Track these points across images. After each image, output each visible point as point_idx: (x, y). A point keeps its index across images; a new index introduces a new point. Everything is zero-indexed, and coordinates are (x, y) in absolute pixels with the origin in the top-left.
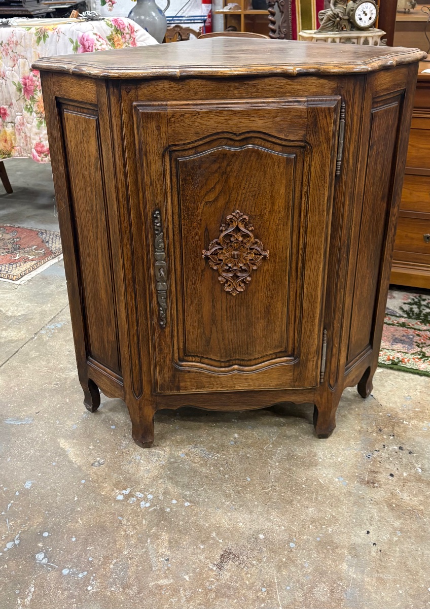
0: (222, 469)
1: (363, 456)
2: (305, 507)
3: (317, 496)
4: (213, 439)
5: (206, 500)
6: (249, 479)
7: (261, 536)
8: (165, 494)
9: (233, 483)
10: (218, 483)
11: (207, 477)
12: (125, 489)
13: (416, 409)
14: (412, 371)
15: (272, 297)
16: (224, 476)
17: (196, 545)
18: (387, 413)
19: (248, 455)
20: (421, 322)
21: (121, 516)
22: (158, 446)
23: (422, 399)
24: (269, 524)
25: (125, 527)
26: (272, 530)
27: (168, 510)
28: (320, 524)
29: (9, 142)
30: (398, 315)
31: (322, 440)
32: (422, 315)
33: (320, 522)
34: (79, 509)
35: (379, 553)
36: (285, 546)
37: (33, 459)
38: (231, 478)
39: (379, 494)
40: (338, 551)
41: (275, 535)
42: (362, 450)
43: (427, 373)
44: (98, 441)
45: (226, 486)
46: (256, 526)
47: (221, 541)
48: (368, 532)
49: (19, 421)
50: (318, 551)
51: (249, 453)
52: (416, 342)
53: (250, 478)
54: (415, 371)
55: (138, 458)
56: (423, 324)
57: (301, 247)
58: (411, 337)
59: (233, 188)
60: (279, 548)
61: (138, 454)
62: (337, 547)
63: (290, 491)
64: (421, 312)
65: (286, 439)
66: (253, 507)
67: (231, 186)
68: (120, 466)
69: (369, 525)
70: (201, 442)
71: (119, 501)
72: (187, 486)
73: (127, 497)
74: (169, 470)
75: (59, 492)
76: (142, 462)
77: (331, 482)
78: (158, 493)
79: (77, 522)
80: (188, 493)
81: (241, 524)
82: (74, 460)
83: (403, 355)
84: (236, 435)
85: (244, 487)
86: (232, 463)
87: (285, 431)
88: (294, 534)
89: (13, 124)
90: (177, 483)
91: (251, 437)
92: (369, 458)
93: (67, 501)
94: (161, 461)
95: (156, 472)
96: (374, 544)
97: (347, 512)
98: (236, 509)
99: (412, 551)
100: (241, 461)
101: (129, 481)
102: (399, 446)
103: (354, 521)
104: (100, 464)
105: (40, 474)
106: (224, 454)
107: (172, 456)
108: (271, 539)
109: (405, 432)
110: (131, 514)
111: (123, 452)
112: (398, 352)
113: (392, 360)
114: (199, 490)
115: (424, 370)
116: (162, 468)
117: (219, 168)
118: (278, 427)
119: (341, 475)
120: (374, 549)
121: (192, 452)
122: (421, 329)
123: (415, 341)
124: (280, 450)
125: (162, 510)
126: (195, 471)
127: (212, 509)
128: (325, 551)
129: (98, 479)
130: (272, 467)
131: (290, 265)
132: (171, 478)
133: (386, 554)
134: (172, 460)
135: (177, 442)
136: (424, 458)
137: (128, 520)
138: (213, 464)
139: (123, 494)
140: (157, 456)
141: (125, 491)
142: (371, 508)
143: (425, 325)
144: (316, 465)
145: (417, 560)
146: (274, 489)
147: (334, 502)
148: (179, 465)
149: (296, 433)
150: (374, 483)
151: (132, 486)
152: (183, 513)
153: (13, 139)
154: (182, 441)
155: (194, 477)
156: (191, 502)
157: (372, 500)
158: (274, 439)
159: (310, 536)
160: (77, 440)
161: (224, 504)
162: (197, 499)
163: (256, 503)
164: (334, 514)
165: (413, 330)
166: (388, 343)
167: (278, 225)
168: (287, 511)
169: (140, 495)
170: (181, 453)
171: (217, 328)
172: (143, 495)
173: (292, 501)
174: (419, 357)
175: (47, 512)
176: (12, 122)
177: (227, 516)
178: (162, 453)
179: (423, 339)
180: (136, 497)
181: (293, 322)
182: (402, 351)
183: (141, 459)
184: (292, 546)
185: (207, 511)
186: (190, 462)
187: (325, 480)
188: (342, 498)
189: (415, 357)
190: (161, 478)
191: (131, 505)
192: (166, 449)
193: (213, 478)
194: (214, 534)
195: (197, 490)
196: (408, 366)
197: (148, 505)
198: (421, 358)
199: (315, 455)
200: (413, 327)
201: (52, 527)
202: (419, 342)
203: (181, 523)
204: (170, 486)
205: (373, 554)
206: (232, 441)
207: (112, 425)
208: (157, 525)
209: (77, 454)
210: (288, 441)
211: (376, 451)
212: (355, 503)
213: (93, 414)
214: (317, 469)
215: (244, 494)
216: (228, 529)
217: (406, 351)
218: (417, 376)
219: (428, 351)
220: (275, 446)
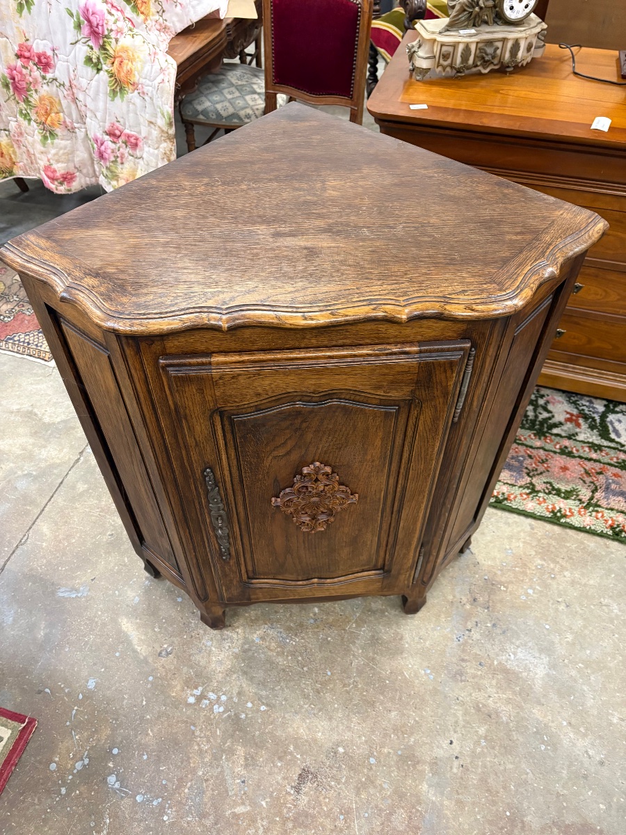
0: (300, 658)
1: (453, 639)
2: (387, 711)
3: (401, 695)
4: (291, 615)
5: (284, 703)
6: (329, 673)
7: (341, 750)
8: (239, 694)
9: (312, 679)
10: (296, 678)
11: (284, 670)
12: (196, 688)
13: (517, 569)
14: (518, 511)
15: (360, 530)
16: (302, 668)
17: (273, 762)
18: (484, 575)
19: (329, 639)
20: (535, 435)
21: (194, 725)
22: (230, 626)
23: (525, 553)
24: (349, 734)
25: (199, 739)
26: (352, 741)
27: (243, 716)
28: (402, 732)
29: (6, 156)
31: (409, 616)
32: (537, 423)
33: (403, 729)
34: (148, 717)
35: (461, 768)
36: (365, 762)
37: (93, 649)
38: (310, 670)
39: (466, 690)
40: (419, 767)
41: (355, 748)
42: (452, 630)
43: (535, 516)
44: (164, 621)
45: (304, 684)
46: (335, 737)
47: (299, 756)
48: (451, 743)
49: (74, 592)
50: (398, 768)
51: (330, 636)
52: (526, 468)
53: (330, 671)
54: (521, 512)
55: (209, 643)
56: (538, 437)
57: (399, 490)
58: (521, 459)
59: (310, 443)
60: (359, 765)
61: (209, 636)
62: (418, 762)
63: (373, 689)
64: (536, 416)
65: (370, 615)
66: (333, 711)
67: (308, 440)
68: (190, 656)
69: (453, 732)
70: (278, 621)
71: (190, 704)
72: (263, 684)
73: (200, 699)
74: (244, 660)
75: (126, 694)
76: (214, 649)
77: (416, 676)
78: (232, 693)
79: (148, 734)
80: (264, 693)
81: (320, 734)
82: (139, 649)
83: (510, 487)
84: (316, 610)
85: (324, 684)
86: (311, 650)
87: (370, 604)
88: (374, 746)
89: (7, 133)
90: (252, 679)
91: (333, 612)
92: (459, 640)
93: (135, 706)
94: (234, 648)
95: (228, 664)
96: (457, 758)
97: (431, 716)
98: (314, 714)
99: (494, 766)
100: (321, 647)
101: (200, 678)
102: (493, 622)
103: (438, 727)
104: (168, 654)
105: (103, 670)
106: (303, 638)
107: (246, 641)
108: (351, 753)
109: (501, 602)
110: (204, 721)
111: (192, 637)
112: (505, 484)
113: (497, 496)
114: (276, 689)
115: (532, 511)
116: (235, 658)
117: (291, 424)
118: (362, 598)
119: (428, 665)
120: (456, 763)
121: (268, 635)
122: (534, 446)
123: (525, 466)
124: (364, 631)
125: (237, 715)
126: (272, 663)
127: (289, 714)
128: (406, 768)
129: (166, 675)
130: (354, 655)
131: (384, 503)
132: (245, 673)
133: (468, 770)
134: (246, 646)
135: (252, 621)
136: (518, 639)
137: (201, 730)
138: (291, 651)
139: (194, 695)
140: (229, 640)
141: (196, 691)
142: (456, 710)
143: (540, 439)
144: (402, 653)
145: (499, 777)
146: (356, 686)
147: (418, 702)
148: (253, 654)
149: (382, 605)
150: (461, 676)
151: (204, 684)
152: (260, 721)
153: (11, 152)
154: (257, 619)
155: (270, 670)
156: (267, 705)
157: (458, 699)
158: (358, 615)
159: (391, 748)
160: (140, 619)
161: (301, 707)
162: (273, 702)
163: (336, 706)
164: (417, 719)
165: (525, 448)
167: (371, 472)
168: (368, 717)
169: (212, 696)
170: (256, 636)
171: (292, 555)
172: (216, 696)
173: (374, 702)
174: (528, 491)
175: (114, 722)
176: (5, 130)
177: (306, 724)
178: (235, 636)
179: (535, 463)
180: (209, 699)
181: (384, 546)
182: (509, 482)
183: (212, 646)
184: (372, 763)
185: (284, 717)
186: (266, 650)
187: (411, 673)
188: (427, 697)
189: (524, 491)
190: (234, 673)
191: (204, 709)
192: (240, 631)
193: (291, 671)
194: (292, 748)
195: (273, 689)
196: (514, 505)
197: (221, 709)
198: (530, 493)
199: (401, 639)
200: (525, 442)
201: (122, 742)
202: (530, 467)
203: (257, 733)
204: (245, 683)
205: (455, 770)
206: (312, 618)
207: (178, 597)
208: (232, 736)
209: (142, 640)
210: (372, 618)
211: (468, 630)
212: (440, 704)
213: (156, 580)
214: (402, 658)
215: (324, 694)
216: (307, 741)
217: (513, 482)
218: (522, 518)
219: (539, 482)
220: (358, 626)
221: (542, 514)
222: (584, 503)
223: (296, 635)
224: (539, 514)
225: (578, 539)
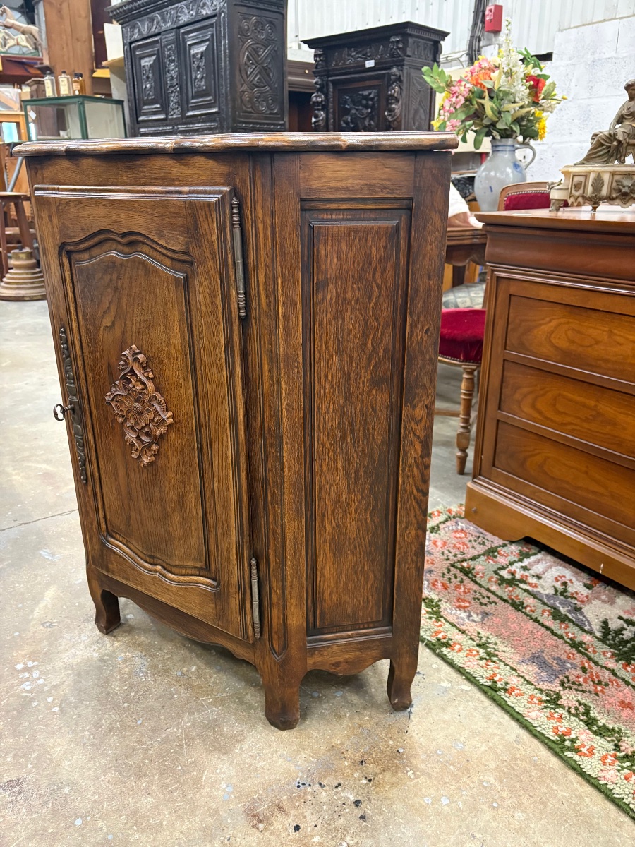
0: (132, 694)
1: (294, 780)
2: (146, 792)
3: (176, 789)
5: (75, 717)
6: (139, 722)
7: (66, 790)
9: (120, 717)
10: (109, 706)
11: (108, 693)
12: (33, 661)
13: (451, 767)
14: (512, 712)
17: (7, 754)
18: (401, 747)
19: (176, 696)
20: (613, 655)
23: (479, 758)
24: (90, 783)
26: (84, 791)
27: (35, 704)
28: (137, 821)
30: (586, 628)
31: (272, 727)
33: (140, 820)
36: (71, 817)
38: (128, 709)
39: (248, 839)
41: (79, 798)
42: (302, 772)
43: (531, 728)
45: (109, 715)
46: (76, 776)
47: (29, 766)
49: (51, 555)
51: (179, 695)
52: (566, 677)
53: (142, 721)
54: (515, 714)
55: (84, 639)
56: (615, 658)
58: (569, 666)
60: (63, 815)
63: (159, 764)
66: (102, 754)
71: (15, 669)
72: (80, 692)
73: (25, 670)
74: (90, 666)
76: (82, 644)
77: (213, 784)
78: (51, 682)
80: (71, 699)
81: (67, 763)
82: (37, 611)
83: (521, 682)
84: (194, 668)
85: (124, 728)
87: (247, 694)
88: (96, 812)
90: (77, 683)
91: (206, 679)
92: (299, 786)
94: (96, 653)
95: (77, 661)
97: (181, 832)
98: (85, 745)
100: (160, 698)
101: (47, 656)
102: (360, 798)
104: (50, 627)
106: (155, 681)
107: (112, 653)
108: (71, 800)
109: (393, 785)
110: (6, 687)
111: (80, 626)
112: (519, 676)
113: (496, 682)
115: (530, 721)
116: (88, 660)
118: (247, 685)
119: (237, 784)
121: (132, 661)
122: (600, 663)
123: (568, 674)
124: (213, 711)
125: (31, 700)
126: (107, 682)
129: (28, 639)
130: (179, 723)
134: (106, 658)
135: (135, 643)
136: (373, 837)
139: (26, 665)
140: (100, 646)
141: (31, 663)
143: (617, 661)
144: (224, 754)
146: (147, 750)
147: (185, 809)
148: (104, 666)
149: (257, 702)
150: (260, 821)
151: (42, 662)
152: (40, 717)
154: (140, 645)
155: (98, 686)
156: (61, 709)
157: (229, 839)
158: (224, 695)
159: (108, 826)
160: (64, 594)
161: (83, 731)
162: (69, 710)
163: (110, 752)
164: (165, 822)
165: (584, 659)
166: (517, 657)
168: (124, 782)
169: (36, 674)
170: (123, 655)
172: (38, 676)
173: (146, 775)
174: (544, 698)
177: (68, 746)
178: (108, 645)
179: (585, 679)
180: (31, 675)
182: (527, 677)
183: (84, 641)
184: (76, 823)
185: (60, 728)
186: (116, 670)
187: (211, 778)
188: (199, 812)
189: (538, 695)
191: (18, 679)
192: (117, 644)
194: (33, 755)
195: (81, 701)
196: (511, 701)
197: (28, 688)
198: (545, 701)
199: (240, 741)
200: (590, 654)
202: (572, 678)
204: (68, 682)
206: (182, 671)
208: (8, 712)
209: (46, 607)
210: (233, 706)
211: (320, 784)
212: (204, 829)
214: (219, 758)
215: (114, 735)
216: (51, 760)
217: (533, 680)
218: (514, 724)
219: (570, 698)
220: (214, 703)
221: (543, 732)
222: (620, 751)
223: (153, 675)
224: (538, 729)
225: (577, 790)
